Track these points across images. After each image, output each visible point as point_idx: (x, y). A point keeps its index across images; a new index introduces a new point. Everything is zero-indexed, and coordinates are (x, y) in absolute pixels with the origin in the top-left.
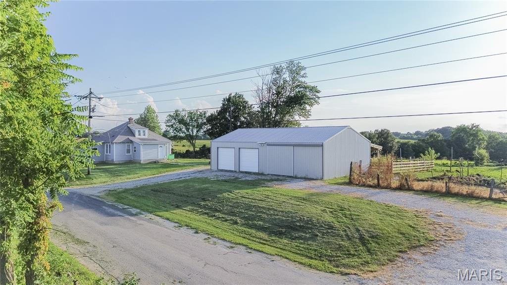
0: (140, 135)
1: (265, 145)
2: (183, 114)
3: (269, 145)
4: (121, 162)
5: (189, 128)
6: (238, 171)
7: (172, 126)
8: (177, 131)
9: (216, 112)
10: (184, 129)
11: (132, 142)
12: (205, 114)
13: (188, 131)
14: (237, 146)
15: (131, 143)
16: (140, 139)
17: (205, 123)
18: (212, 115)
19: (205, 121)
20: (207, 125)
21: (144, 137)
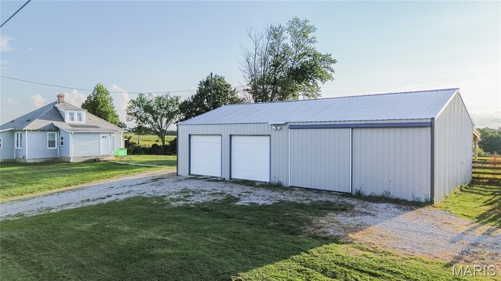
0: (72, 119)
1: (285, 128)
2: (149, 98)
3: (292, 127)
4: (37, 161)
5: (157, 118)
6: (227, 178)
7: (135, 113)
8: (141, 121)
9: (190, 97)
10: (151, 119)
11: (57, 129)
12: (177, 100)
13: (156, 121)
14: (226, 131)
15: (55, 131)
16: (72, 126)
17: (177, 111)
18: (186, 102)
19: (177, 109)
20: (180, 113)
21: (79, 123)
